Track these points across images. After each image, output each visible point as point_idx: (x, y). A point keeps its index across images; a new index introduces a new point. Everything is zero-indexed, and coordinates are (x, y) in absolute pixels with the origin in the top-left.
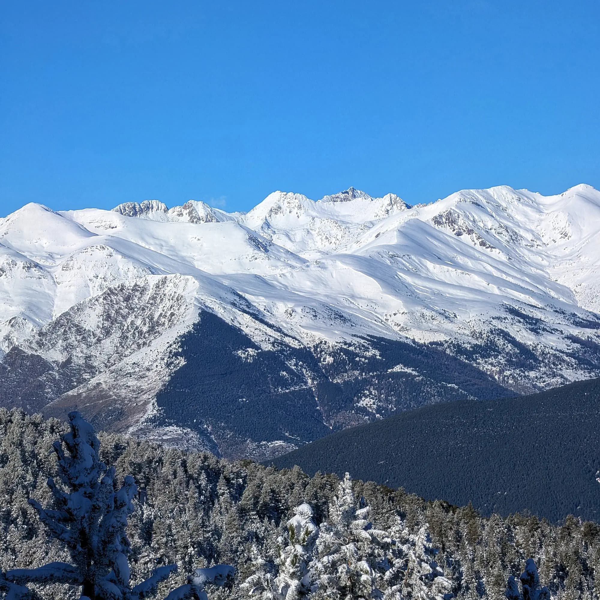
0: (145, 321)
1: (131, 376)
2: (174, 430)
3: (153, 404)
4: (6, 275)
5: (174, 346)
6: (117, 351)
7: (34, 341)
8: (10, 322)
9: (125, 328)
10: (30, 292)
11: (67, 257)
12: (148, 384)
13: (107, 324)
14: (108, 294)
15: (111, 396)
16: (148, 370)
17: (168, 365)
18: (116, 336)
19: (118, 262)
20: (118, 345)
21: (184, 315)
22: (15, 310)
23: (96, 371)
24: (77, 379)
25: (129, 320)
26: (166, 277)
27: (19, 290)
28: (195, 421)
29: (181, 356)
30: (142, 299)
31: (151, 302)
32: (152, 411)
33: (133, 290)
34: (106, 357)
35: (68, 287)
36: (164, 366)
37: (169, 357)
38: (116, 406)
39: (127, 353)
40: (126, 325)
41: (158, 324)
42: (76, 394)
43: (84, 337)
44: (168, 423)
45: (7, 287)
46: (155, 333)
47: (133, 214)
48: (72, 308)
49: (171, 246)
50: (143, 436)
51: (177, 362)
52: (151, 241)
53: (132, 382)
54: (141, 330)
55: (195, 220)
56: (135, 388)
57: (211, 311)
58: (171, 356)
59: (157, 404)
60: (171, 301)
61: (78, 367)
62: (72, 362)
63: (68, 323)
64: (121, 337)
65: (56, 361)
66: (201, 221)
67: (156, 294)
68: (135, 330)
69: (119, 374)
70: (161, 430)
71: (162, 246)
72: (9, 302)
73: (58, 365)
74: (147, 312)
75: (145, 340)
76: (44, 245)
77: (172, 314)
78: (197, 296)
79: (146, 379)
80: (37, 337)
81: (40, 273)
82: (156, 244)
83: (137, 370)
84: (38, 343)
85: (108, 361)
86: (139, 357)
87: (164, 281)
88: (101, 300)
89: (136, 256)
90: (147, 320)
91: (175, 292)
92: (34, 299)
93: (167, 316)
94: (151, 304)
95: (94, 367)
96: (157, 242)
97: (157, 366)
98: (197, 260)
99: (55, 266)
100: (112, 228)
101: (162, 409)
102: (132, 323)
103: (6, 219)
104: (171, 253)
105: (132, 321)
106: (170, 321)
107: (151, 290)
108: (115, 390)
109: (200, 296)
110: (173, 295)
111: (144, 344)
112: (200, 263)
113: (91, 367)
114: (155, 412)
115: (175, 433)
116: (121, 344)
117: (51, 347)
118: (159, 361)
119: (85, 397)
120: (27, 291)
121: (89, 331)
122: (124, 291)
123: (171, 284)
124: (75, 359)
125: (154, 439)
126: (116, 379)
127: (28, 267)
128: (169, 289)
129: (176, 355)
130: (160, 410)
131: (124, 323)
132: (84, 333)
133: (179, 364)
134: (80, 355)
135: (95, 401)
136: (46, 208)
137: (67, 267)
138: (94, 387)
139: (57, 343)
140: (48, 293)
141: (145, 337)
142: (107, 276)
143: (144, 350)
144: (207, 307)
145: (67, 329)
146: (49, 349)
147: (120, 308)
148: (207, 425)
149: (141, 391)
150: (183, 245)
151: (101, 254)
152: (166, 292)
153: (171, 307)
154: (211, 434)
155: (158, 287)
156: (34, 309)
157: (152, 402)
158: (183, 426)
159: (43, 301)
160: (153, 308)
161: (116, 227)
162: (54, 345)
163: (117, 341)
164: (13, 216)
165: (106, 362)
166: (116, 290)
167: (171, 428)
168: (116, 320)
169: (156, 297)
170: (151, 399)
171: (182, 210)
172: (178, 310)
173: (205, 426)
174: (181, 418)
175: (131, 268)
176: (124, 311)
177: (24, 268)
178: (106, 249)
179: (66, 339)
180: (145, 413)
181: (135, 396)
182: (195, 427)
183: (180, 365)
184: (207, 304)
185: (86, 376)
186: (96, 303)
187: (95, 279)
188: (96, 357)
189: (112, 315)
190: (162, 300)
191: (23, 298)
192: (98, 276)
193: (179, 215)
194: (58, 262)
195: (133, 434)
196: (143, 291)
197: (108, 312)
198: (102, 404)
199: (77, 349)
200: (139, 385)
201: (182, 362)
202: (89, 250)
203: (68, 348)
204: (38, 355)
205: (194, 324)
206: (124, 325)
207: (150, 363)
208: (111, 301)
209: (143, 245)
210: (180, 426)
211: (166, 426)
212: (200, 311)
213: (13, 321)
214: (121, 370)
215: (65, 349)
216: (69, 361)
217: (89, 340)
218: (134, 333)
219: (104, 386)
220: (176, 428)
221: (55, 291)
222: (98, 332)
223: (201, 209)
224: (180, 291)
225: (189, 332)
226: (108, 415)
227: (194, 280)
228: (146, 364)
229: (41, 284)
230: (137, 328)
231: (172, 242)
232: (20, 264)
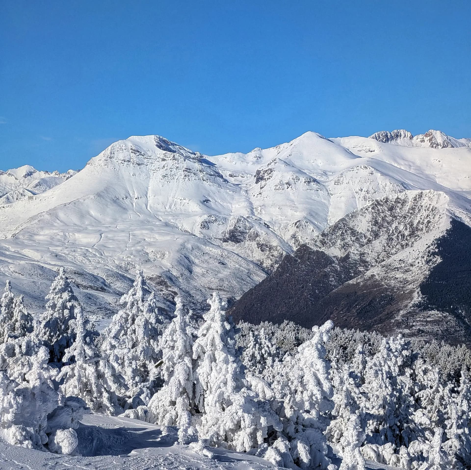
0: (406, 226)
1: (398, 270)
2: (435, 314)
3: (418, 293)
4: (291, 188)
5: (432, 247)
6: (385, 249)
7: (318, 240)
8: (296, 224)
9: (391, 232)
10: (310, 201)
11: (338, 174)
12: (412, 277)
13: (375, 228)
14: (376, 205)
15: (383, 285)
16: (412, 265)
17: (427, 262)
18: (383, 238)
19: (378, 179)
20: (386, 245)
21: (439, 222)
22: (299, 215)
23: (369, 265)
24: (354, 271)
25: (394, 226)
26: (422, 192)
27: (302, 200)
28: (452, 307)
29: (437, 255)
30: (403, 209)
31: (411, 211)
32: (417, 298)
33: (395, 202)
34: (376, 254)
35: (339, 198)
36: (424, 263)
37: (428, 256)
38: (388, 293)
39: (393, 251)
40: (391, 230)
41: (417, 229)
42: (355, 283)
43: (357, 238)
44: (431, 308)
45: (292, 197)
46: (415, 236)
47: (385, 140)
48: (348, 215)
49: (418, 166)
50: (412, 318)
51: (435, 259)
52: (402, 162)
53: (399, 275)
54: (404, 234)
55: (434, 146)
56: (402, 280)
57: (459, 220)
58: (430, 255)
59: (422, 293)
60: (427, 211)
61: (354, 262)
62: (349, 258)
63: (344, 227)
64: (387, 239)
65: (336, 256)
66: (439, 146)
67: (415, 205)
68: (398, 234)
69: (388, 268)
70: (425, 313)
71: (410, 166)
72: (294, 208)
73: (337, 259)
74: (408, 220)
75: (407, 242)
76: (320, 165)
77: (429, 222)
78: (448, 208)
79: (410, 273)
80: (321, 237)
81: (317, 187)
82: (406, 164)
83: (403, 265)
84: (321, 242)
85: (378, 258)
86: (404, 255)
87: (421, 196)
88: (370, 209)
89: (391, 174)
90: (408, 226)
91: (430, 205)
92: (313, 207)
93: (424, 223)
94: (411, 213)
95: (367, 262)
96: (407, 163)
97: (418, 262)
98: (438, 178)
99: (328, 181)
100: (371, 152)
101: (425, 297)
102: (396, 228)
103: (290, 144)
104: (418, 172)
105: (396, 226)
106: (427, 227)
107: (410, 202)
108: (386, 281)
109: (450, 208)
110: (428, 206)
111: (407, 245)
112: (440, 180)
113: (365, 262)
114: (420, 299)
115: (436, 316)
116: (388, 244)
117: (331, 245)
118: (420, 259)
119: (363, 286)
120: (307, 200)
121: (361, 233)
122: (388, 203)
123: (427, 198)
124: (352, 255)
125: (420, 321)
126: (386, 272)
127: (308, 182)
128: (425, 202)
129: (434, 254)
130: (424, 298)
131: (389, 228)
132: (358, 235)
133: (436, 261)
134: (356, 252)
135: (371, 289)
136: (320, 135)
137: (338, 182)
138: (370, 277)
139: (336, 242)
140: (324, 203)
141: (407, 239)
142: (369, 190)
143: (408, 250)
144: (456, 216)
145: (344, 231)
146: (330, 247)
147: (385, 216)
148: (461, 310)
149: (406, 282)
150: (427, 166)
151: (364, 173)
152: (423, 204)
153: (428, 216)
154: (465, 317)
155: (415, 200)
156: (314, 215)
157: (417, 291)
158: (443, 311)
159: (319, 208)
160: (413, 217)
161: (374, 151)
162: (334, 244)
163: (384, 242)
164: (295, 142)
165: (376, 258)
166: (382, 202)
167: (433, 312)
168: (382, 226)
169: (415, 208)
170: (416, 289)
171: (424, 137)
172: (434, 218)
173: (460, 311)
174: (441, 304)
175: (388, 184)
176: (389, 219)
177: (305, 182)
178: (368, 169)
179: (343, 239)
180: (411, 300)
181: (402, 286)
182: (453, 312)
183: (437, 262)
184: (456, 214)
185: (361, 269)
186: (366, 211)
187: (360, 192)
188: (368, 254)
189: (379, 221)
190: (420, 210)
191: (304, 205)
192: (362, 190)
193: (422, 141)
194: (331, 178)
195: (403, 316)
196: (404, 202)
197: (376, 218)
198: (377, 291)
199: (352, 247)
200: (405, 277)
201: (439, 260)
202: (355, 169)
203: (345, 246)
204: (322, 252)
205: (447, 230)
206: (390, 230)
207: (413, 260)
208: (378, 210)
209: (396, 165)
210: (440, 311)
211: (429, 310)
212: (451, 220)
213: (298, 224)
214: (390, 265)
215: (343, 247)
216: (347, 257)
217: (361, 240)
218: (398, 236)
219: (377, 277)
220: (437, 312)
221: (329, 201)
222: (368, 234)
223: (439, 137)
224: (434, 204)
225: (443, 236)
226: (381, 300)
227: (445, 195)
228: (410, 261)
229: (318, 196)
230: (400, 232)
231: (418, 162)
232: (303, 179)
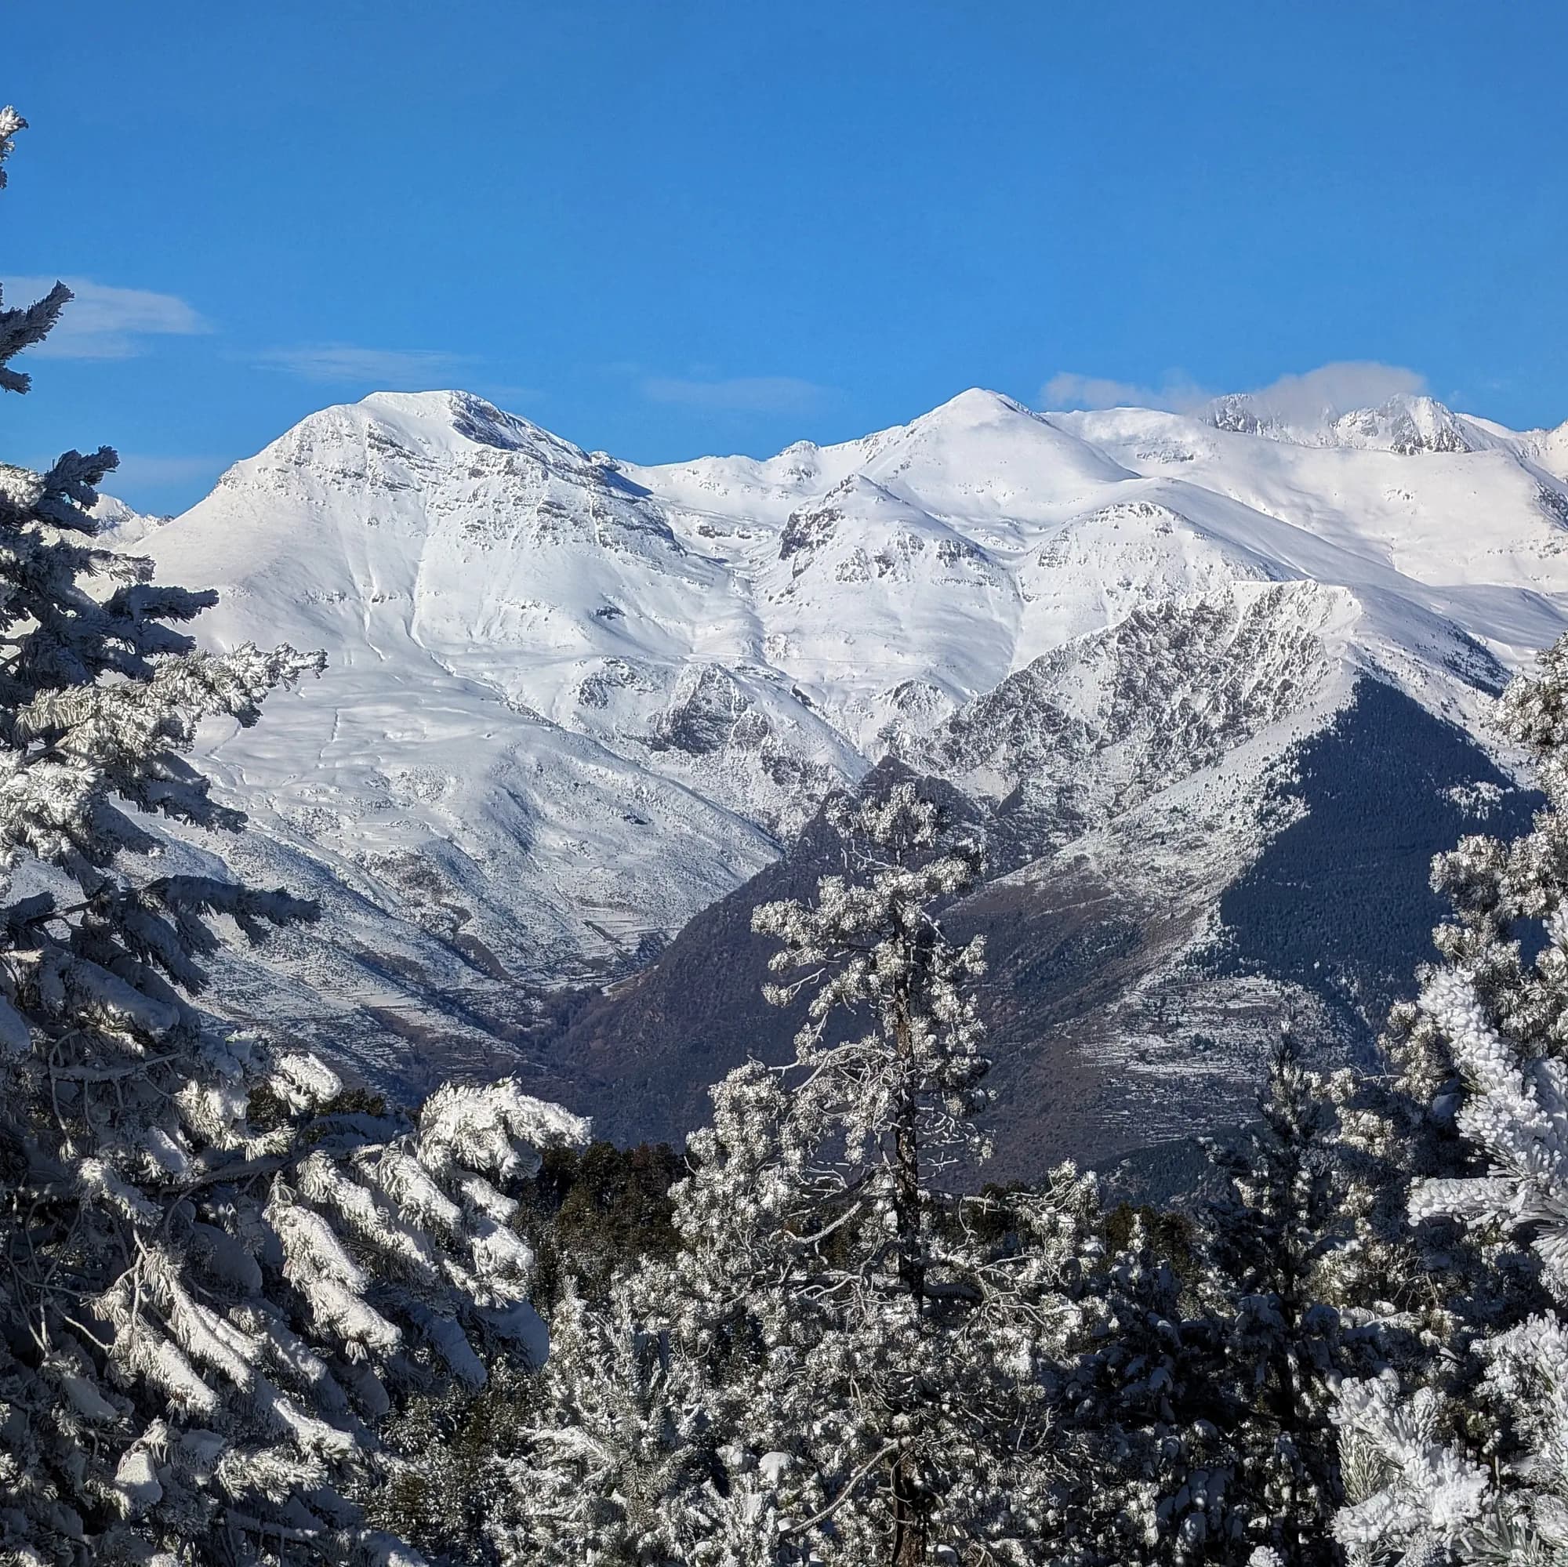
0: (1217, 700)
1: (1163, 843)
2: (1258, 988)
3: (1211, 917)
4: (893, 573)
5: (1282, 768)
6: (1141, 775)
7: (937, 745)
8: (896, 695)
9: (1166, 717)
10: (952, 618)
11: (1055, 533)
12: (1207, 866)
13: (1124, 706)
14: (1132, 629)
15: (1109, 892)
16: (1210, 828)
17: (1262, 817)
18: (1140, 739)
19: (1185, 548)
20: (1146, 761)
21: (1316, 687)
22: (909, 664)
23: (1085, 826)
24: (1036, 846)
25: (1177, 698)
26: (1281, 588)
27: (927, 614)
28: (1317, 965)
29: (1297, 795)
30: (1216, 643)
31: (1236, 651)
32: (1205, 934)
33: (1193, 620)
34: (1112, 791)
35: (1051, 610)
36: (1250, 819)
37: (1266, 797)
38: (1121, 918)
39: (1164, 782)
40: (1169, 711)
41: (1248, 710)
42: (1021, 884)
43: (1063, 739)
44: (1246, 967)
45: (895, 605)
46: (1239, 733)
47: (1245, 427)
48: (1039, 662)
49: (1335, 511)
50: (1178, 998)
51: (1287, 809)
52: (1282, 496)
53: (1166, 860)
54: (1206, 726)
55: (1408, 447)
56: (1172, 874)
57: (1387, 681)
58: (1272, 793)
59: (1222, 918)
60: (1287, 651)
61: (1037, 814)
62: (1023, 802)
63: (1025, 700)
64: (1153, 740)
65: (990, 798)
66: (1425, 449)
67: (1249, 631)
68: (1189, 724)
69: (1133, 835)
70: (1224, 986)
71: (1310, 510)
72: (898, 642)
73: (992, 808)
74: (1224, 679)
75: (1211, 750)
76: (1001, 500)
77: (1286, 686)
78: (1354, 640)
79: (1203, 852)
80: (946, 733)
81: (982, 572)
82: (1295, 505)
83: (1181, 826)
84: (947, 748)
85: (1117, 803)
86: (1187, 794)
87: (1275, 599)
88: (1113, 643)
89: (1234, 533)
90: (1223, 698)
91: (1300, 629)
92: (962, 638)
93: (1270, 690)
94: (1236, 657)
95: (1080, 817)
96: (1297, 500)
97: (1233, 818)
98: (1401, 551)
99: (1021, 554)
100: (1184, 459)
101: (1231, 932)
102: (1185, 705)
103: (909, 428)
104: (1332, 529)
105: (1185, 699)
106: (1278, 702)
107: (1241, 621)
108: (1121, 877)
109: (1363, 640)
110: (1293, 634)
111: (1209, 759)
112: (1406, 558)
113: (1071, 816)
114: (1213, 937)
115: (1261, 993)
116: (1152, 757)
117: (978, 762)
118: (1239, 806)
119: (1044, 893)
120: (943, 615)
121: (1077, 722)
122: (1173, 621)
123: (1292, 607)
124: (1031, 793)
125: (1203, 1009)
126: (1125, 849)
127: (952, 555)
128: (1284, 620)
129: (1286, 791)
130: (1226, 934)
131: (1163, 704)
132: (1065, 728)
133: (1291, 813)
134: (1045, 783)
135: (1068, 902)
136: (1011, 402)
137: (1051, 559)
138: (1069, 866)
139: (994, 749)
140: (1000, 624)
141: (1212, 744)
142: (1154, 584)
143: (1206, 774)
144: (1378, 669)
145: (1021, 716)
146: (975, 766)
147: (1159, 665)
148: (1348, 977)
149: (1187, 882)
150: (1366, 511)
151: (1141, 527)
152: (1277, 626)
153: (1285, 668)
154: (1356, 1001)
155: (1258, 613)
156: (961, 663)
157: (1210, 910)
158: (1285, 979)
159: (983, 642)
160: (1240, 668)
161: (1191, 458)
162: (986, 756)
163: (1142, 750)
164: (922, 423)
165: (1110, 805)
166: (1153, 618)
167: (1251, 982)
168: (1146, 698)
169: (1249, 639)
170: (1206, 905)
171: (1377, 418)
172: (1303, 673)
173: (1344, 981)
174: (1279, 956)
175: (1219, 564)
176: (1169, 674)
177: (940, 557)
178: (1156, 513)
179: (1017, 742)
180: (1186, 939)
181: (1171, 894)
182: (1315, 983)
183: (1293, 819)
184: (1378, 662)
185: (1058, 838)
186: (1100, 650)
187: (1121, 590)
188: (1086, 790)
189: (1140, 684)
190: (1264, 647)
191: (932, 633)
192: (1129, 584)
193: (1366, 432)
194: (1032, 543)
195: (1150, 992)
196: (1220, 621)
197: (1129, 674)
198: (1087, 910)
199: (1045, 767)
200: (1182, 866)
201: (1299, 810)
202: (1112, 514)
203: (1022, 764)
204: (943, 782)
205: (1339, 713)
206: (1164, 711)
207: (1216, 811)
208: (1139, 646)
209: (1261, 506)
210: (1276, 978)
211: (1240, 976)
212: (1358, 679)
213: (904, 693)
214: (1139, 826)
215: (1015, 767)
216: (1016, 798)
217: (1076, 746)
218: (1187, 732)
219: (1093, 865)
220: (1265, 982)
221: (1017, 619)
222: (1101, 726)
223: (1425, 417)
224: (1312, 626)
225: (1324, 734)
226: (1098, 941)
227: (1350, 597)
228: (1206, 813)
229: (983, 601)
230: (1195, 718)
231: (1337, 499)
232: (932, 546)
